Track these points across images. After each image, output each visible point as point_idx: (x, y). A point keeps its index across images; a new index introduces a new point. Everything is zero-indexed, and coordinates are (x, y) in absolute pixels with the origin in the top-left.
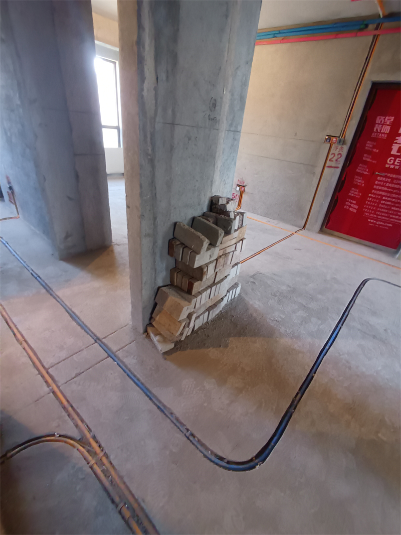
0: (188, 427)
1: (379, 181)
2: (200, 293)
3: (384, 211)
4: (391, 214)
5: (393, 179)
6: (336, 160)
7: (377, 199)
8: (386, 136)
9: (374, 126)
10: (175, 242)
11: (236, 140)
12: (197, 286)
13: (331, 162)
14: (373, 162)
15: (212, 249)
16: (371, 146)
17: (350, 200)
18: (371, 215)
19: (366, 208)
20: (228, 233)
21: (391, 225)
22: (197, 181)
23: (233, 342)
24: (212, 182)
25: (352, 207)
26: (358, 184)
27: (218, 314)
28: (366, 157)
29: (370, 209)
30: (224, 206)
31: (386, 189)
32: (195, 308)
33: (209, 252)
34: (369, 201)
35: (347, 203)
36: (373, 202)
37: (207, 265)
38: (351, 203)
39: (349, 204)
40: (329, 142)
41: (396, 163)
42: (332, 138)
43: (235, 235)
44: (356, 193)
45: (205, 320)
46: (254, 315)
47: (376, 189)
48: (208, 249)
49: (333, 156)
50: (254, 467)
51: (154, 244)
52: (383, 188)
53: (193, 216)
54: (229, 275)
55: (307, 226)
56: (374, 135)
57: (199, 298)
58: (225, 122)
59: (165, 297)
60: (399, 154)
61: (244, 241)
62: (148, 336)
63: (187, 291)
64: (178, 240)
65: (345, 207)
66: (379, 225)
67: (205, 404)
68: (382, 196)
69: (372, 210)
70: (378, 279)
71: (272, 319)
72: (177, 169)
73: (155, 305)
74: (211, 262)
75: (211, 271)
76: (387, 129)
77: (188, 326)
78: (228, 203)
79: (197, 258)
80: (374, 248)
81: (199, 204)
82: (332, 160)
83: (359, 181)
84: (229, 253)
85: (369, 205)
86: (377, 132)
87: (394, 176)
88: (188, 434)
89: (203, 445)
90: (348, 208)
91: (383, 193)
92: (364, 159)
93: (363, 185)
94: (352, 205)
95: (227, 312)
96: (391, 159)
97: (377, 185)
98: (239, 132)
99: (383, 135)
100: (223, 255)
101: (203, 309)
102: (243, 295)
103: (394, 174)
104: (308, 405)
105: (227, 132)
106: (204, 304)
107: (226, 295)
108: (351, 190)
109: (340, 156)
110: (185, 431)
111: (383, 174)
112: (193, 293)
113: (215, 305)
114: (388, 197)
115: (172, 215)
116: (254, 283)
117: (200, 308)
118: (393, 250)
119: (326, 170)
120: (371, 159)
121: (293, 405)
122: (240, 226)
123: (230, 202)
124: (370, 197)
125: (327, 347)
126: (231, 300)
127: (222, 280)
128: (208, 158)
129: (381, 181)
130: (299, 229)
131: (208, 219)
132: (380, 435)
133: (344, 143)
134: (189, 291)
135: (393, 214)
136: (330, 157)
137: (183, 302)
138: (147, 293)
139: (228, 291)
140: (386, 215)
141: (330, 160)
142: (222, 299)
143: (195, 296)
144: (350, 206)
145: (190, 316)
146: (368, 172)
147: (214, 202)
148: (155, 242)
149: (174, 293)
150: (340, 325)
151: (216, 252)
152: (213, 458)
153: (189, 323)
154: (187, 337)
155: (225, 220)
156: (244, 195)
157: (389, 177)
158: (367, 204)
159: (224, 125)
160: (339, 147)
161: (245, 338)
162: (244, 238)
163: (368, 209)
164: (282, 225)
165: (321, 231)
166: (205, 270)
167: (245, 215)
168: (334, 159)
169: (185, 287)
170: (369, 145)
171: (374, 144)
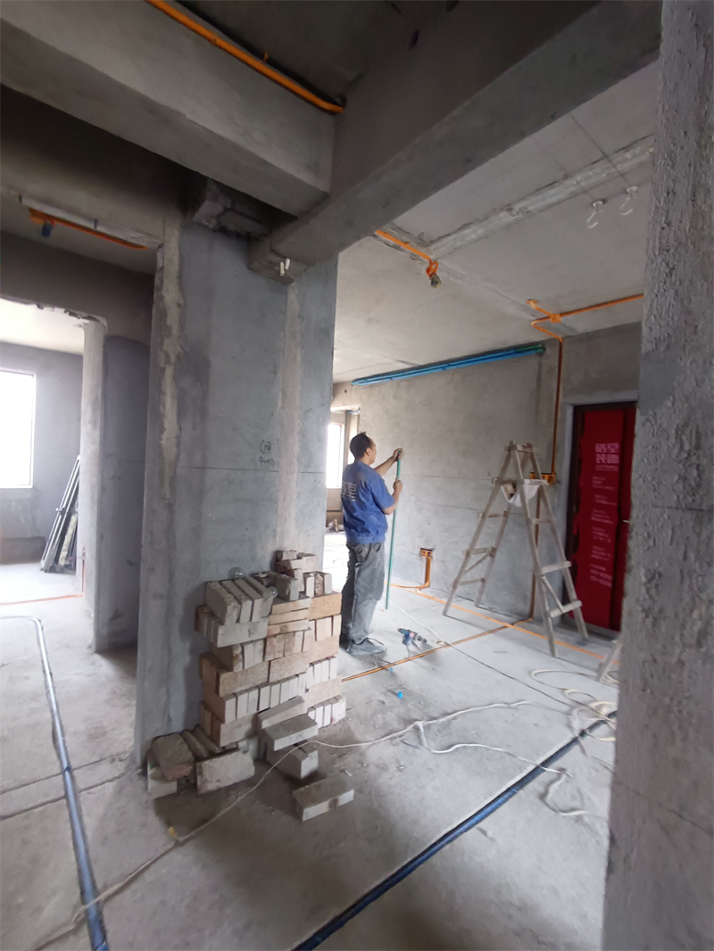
8: (616, 467)
9: (595, 457)
14: (612, 504)
16: (599, 482)
17: (596, 566)
25: (603, 578)
26: (601, 539)
28: (599, 499)
35: (592, 571)
38: (600, 571)
39: (597, 573)
55: (535, 613)
56: (599, 468)
65: (592, 578)
76: (614, 459)
83: (601, 534)
86: (602, 463)
90: (596, 578)
92: (597, 501)
93: (609, 541)
94: (602, 574)
99: (612, 467)
108: (592, 548)
120: (608, 501)
130: (522, 618)
144: (599, 577)
146: (610, 520)
156: (432, 564)
165: (564, 622)
170: (597, 481)
171: (604, 479)
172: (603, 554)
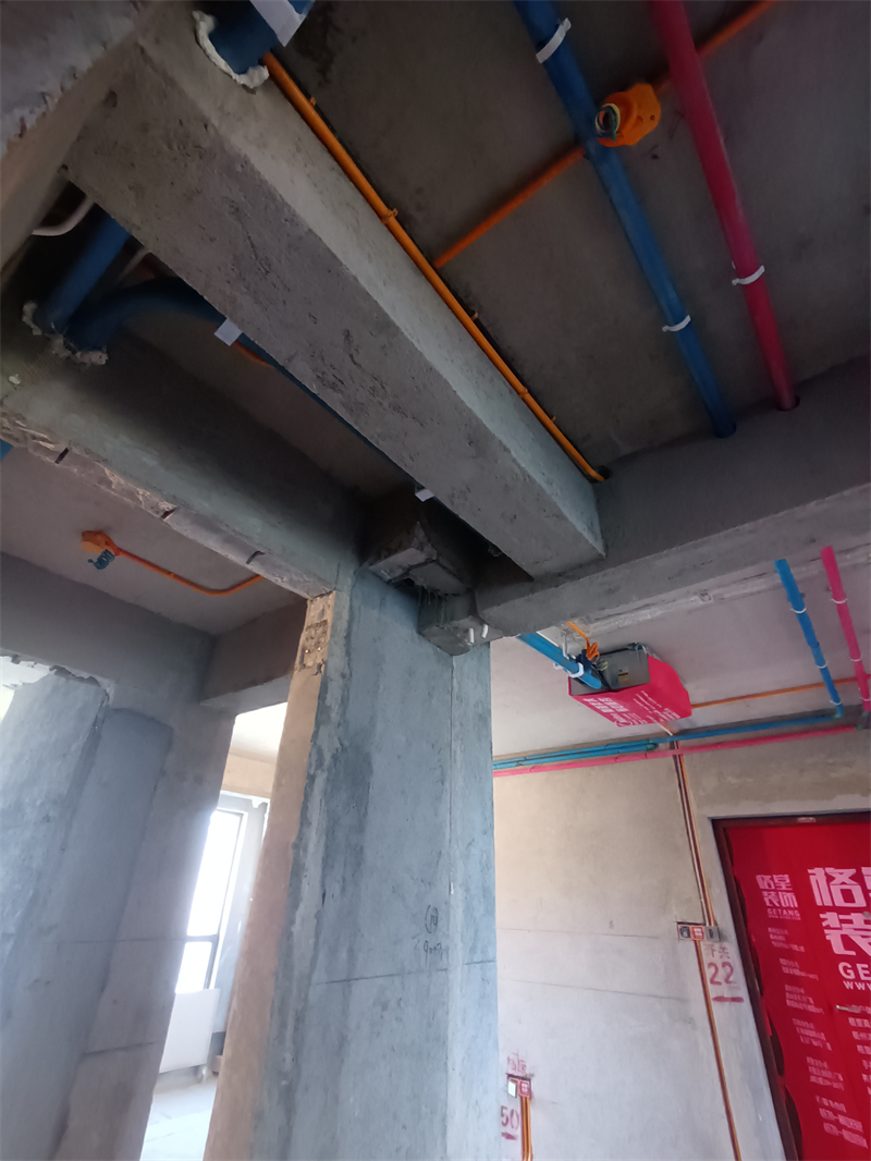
1: (858, 1029)
8: (797, 913)
9: (762, 897)
11: (488, 981)
13: (717, 986)
14: (811, 976)
16: (781, 938)
17: (825, 1101)
25: (844, 1127)
26: (815, 1043)
28: (788, 966)
35: (823, 1112)
38: (836, 1112)
39: (832, 1116)
40: (689, 936)
41: (863, 978)
42: (691, 927)
49: (713, 970)
56: (771, 914)
58: (460, 945)
60: (853, 953)
65: (827, 1127)
72: (352, 1100)
76: (789, 900)
82: (716, 980)
83: (813, 1034)
86: (775, 906)
90: (835, 1130)
92: (786, 970)
93: (829, 1046)
94: (841, 1119)
96: (845, 968)
97: (862, 1042)
98: (493, 961)
99: (791, 912)
105: (466, 966)
108: (805, 1064)
109: (728, 968)
111: (856, 1009)
119: (715, 1006)
120: (801, 970)
128: (429, 1047)
129: (864, 1030)
133: (721, 937)
136: (709, 972)
141: (712, 982)
144: (837, 1125)
146: (816, 1006)
156: (533, 1112)
159: (458, 953)
160: (717, 946)
168: (720, 977)
170: (776, 936)
171: (786, 932)
172: (828, 1074)
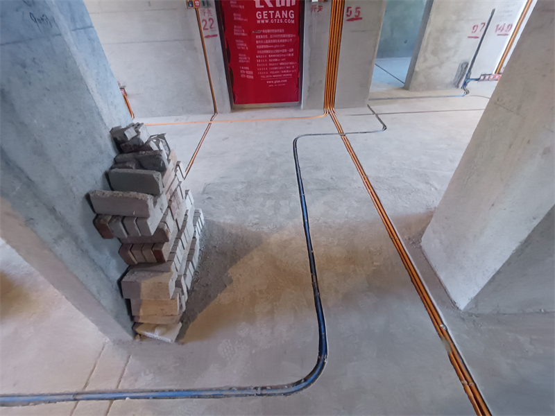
0: (255, 386)
1: (258, 39)
2: (173, 253)
3: (275, 68)
4: (282, 70)
5: (269, 34)
6: (211, 28)
7: (265, 58)
10: (105, 220)
11: (92, 40)
12: (166, 250)
13: (206, 31)
14: (245, 20)
15: (159, 200)
16: (235, 3)
17: (243, 68)
18: (267, 76)
19: (260, 71)
20: (163, 170)
21: (286, 81)
22: (78, 123)
23: (233, 272)
24: (99, 114)
25: (248, 74)
26: (243, 48)
27: (200, 256)
28: (237, 17)
29: (264, 71)
30: (136, 138)
31: (267, 46)
32: (177, 270)
33: (158, 206)
34: (259, 63)
35: (241, 71)
36: (263, 63)
37: (163, 221)
38: (245, 70)
39: (244, 72)
40: (192, 6)
41: (264, 17)
43: (170, 167)
44: (246, 58)
45: (192, 271)
46: (233, 231)
47: (260, 49)
48: (155, 203)
49: (204, 23)
50: (324, 363)
51: (76, 243)
52: (265, 46)
53: (103, 171)
54: (187, 211)
55: (217, 109)
57: (176, 259)
58: (61, 17)
59: (136, 287)
60: (263, 6)
61: (181, 165)
62: (143, 337)
63: (159, 261)
64: (106, 215)
65: (242, 76)
66: (277, 84)
67: (254, 352)
68: (268, 54)
69: (266, 71)
70: (302, 136)
71: (251, 224)
72: (35, 121)
73: (128, 302)
74: (165, 215)
75: (171, 224)
77: (183, 294)
78: (138, 132)
79: (149, 223)
80: (282, 107)
81: (102, 152)
82: (206, 27)
83: (242, 45)
84: (176, 190)
85: (261, 67)
87: (269, 31)
88: (259, 392)
89: (276, 388)
90: (244, 76)
91: (267, 52)
92: (235, 19)
93: (247, 48)
94: (247, 72)
95: (206, 246)
96: (259, 14)
97: (259, 44)
98: (92, 27)
100: (171, 197)
101: (184, 264)
102: (209, 218)
103: (267, 29)
104: (325, 279)
105: (73, 32)
106: (183, 259)
107: (195, 231)
108: (238, 57)
109: (211, 21)
110: (254, 392)
111: (259, 31)
112: (166, 259)
113: (192, 250)
114: (273, 54)
115: (74, 189)
116: (210, 198)
117: (181, 266)
118: (297, 102)
119: (205, 40)
120: (242, 17)
121: (316, 290)
122: (168, 153)
123: (140, 130)
124: (259, 59)
125: (306, 221)
126: (201, 231)
127: (185, 221)
128: (72, 83)
129: (260, 39)
130: (212, 115)
131: (127, 164)
132: (375, 264)
133: (209, 5)
134: (160, 259)
135: (284, 70)
136: (203, 24)
137: (162, 278)
138: (109, 299)
139: (195, 226)
140: (278, 72)
141: (204, 29)
142: (194, 238)
143: (171, 260)
144: (246, 74)
145: (178, 284)
146: (245, 33)
147: (119, 139)
148: (76, 239)
149: (142, 274)
150: (302, 194)
151: (164, 199)
152: (293, 389)
153: (182, 291)
154: (187, 303)
155: (150, 156)
156: (129, 100)
157: (265, 34)
158: (259, 67)
159: (63, 23)
160: (206, 10)
161: (241, 260)
162: (179, 162)
163: (262, 71)
164: (193, 118)
165: (233, 109)
166: (166, 228)
167: (165, 136)
168: (208, 27)
169: (153, 259)
